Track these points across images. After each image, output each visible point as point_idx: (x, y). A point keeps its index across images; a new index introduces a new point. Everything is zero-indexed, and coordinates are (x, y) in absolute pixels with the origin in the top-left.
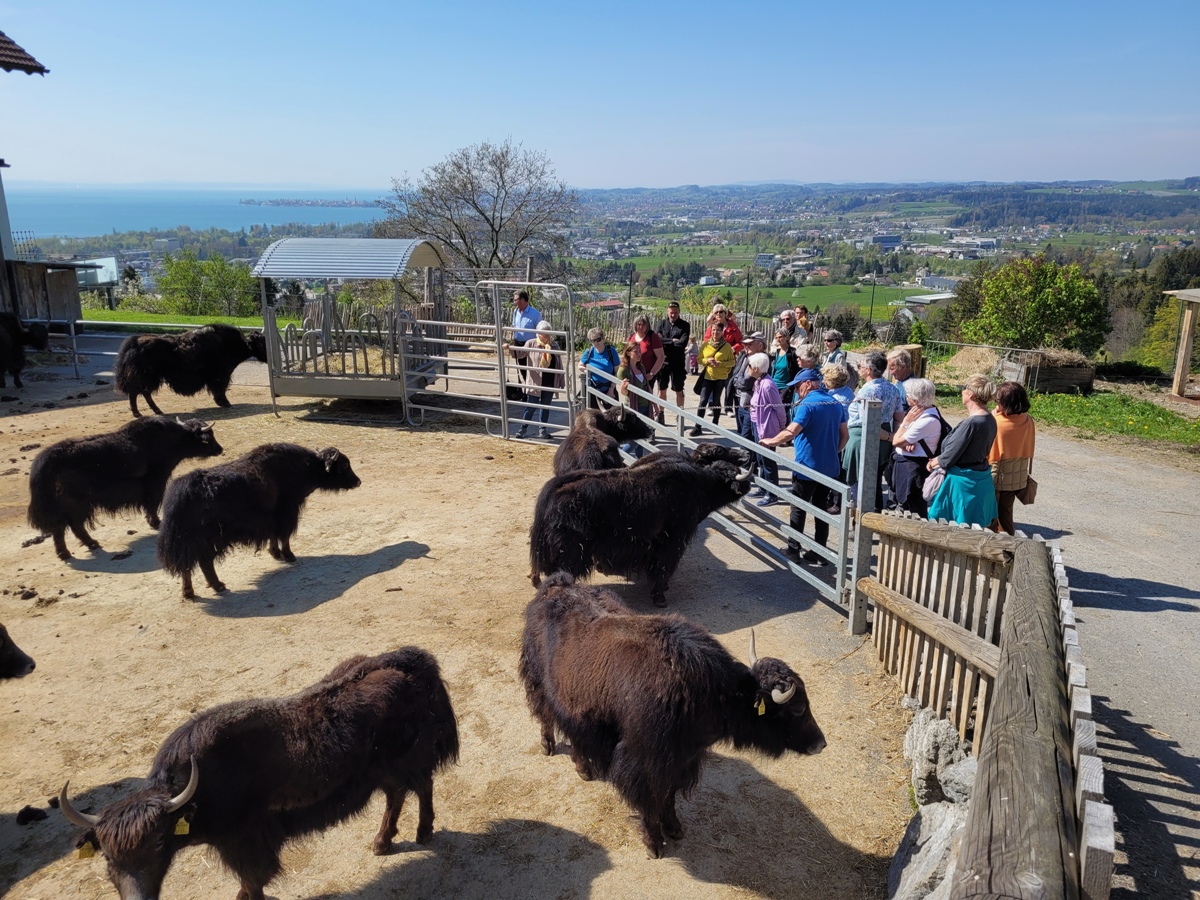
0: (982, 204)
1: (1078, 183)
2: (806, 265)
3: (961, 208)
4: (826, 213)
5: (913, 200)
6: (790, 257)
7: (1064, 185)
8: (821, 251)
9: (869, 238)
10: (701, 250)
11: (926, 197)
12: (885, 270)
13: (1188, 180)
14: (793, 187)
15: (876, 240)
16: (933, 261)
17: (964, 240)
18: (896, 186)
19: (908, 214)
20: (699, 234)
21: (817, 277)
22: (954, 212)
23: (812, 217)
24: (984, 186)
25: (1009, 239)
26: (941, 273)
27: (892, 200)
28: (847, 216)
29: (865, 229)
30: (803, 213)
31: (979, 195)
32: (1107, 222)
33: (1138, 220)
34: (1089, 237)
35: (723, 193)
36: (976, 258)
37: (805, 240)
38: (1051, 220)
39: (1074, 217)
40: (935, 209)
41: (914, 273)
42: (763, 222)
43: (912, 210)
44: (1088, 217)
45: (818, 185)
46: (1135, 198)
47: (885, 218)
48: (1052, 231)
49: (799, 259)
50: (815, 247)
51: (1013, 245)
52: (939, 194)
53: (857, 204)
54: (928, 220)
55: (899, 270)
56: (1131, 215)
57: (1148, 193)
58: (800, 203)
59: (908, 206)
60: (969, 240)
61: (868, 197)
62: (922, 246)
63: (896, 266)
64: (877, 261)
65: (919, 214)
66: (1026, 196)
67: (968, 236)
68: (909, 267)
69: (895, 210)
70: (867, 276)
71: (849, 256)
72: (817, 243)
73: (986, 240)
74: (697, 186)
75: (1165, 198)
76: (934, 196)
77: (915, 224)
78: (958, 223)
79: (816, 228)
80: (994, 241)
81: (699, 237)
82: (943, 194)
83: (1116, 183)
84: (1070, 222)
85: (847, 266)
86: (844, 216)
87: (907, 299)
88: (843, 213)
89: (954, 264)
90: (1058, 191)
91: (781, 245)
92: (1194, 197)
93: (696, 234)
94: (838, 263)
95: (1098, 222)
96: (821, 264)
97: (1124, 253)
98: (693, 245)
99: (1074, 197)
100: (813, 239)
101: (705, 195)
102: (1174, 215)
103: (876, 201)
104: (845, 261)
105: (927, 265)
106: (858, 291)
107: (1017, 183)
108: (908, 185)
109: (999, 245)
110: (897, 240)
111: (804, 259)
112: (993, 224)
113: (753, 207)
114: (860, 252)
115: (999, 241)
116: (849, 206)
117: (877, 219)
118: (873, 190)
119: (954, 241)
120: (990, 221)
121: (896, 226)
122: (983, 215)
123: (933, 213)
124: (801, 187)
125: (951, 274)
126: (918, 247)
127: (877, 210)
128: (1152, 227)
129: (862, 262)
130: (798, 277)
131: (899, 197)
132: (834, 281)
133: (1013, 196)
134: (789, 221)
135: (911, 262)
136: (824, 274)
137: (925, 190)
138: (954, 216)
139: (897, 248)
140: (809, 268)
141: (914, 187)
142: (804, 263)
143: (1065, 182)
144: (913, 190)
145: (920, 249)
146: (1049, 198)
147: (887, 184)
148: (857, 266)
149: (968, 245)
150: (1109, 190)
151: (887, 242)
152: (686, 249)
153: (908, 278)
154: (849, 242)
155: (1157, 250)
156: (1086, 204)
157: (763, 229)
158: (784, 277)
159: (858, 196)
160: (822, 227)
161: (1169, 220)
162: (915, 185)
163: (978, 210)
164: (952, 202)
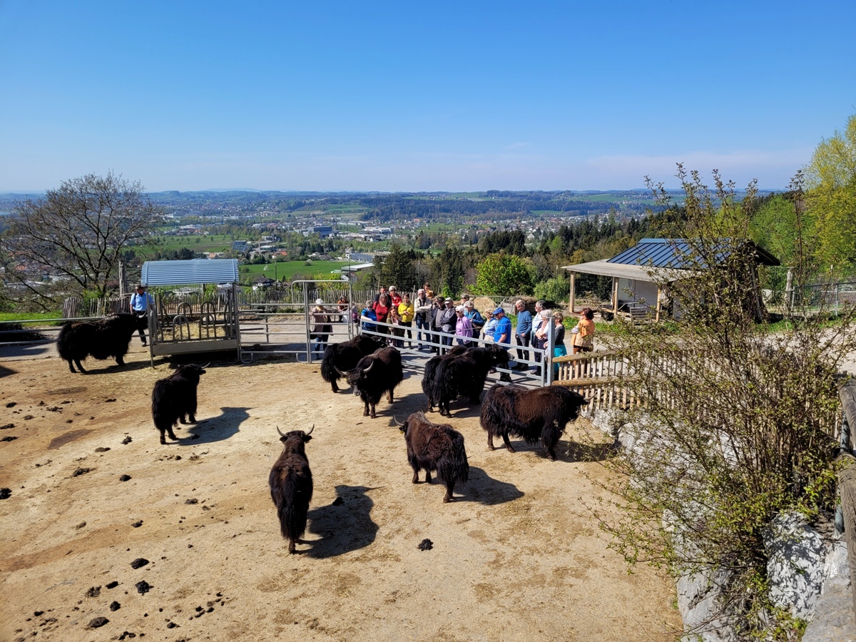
0: (379, 206)
1: (432, 193)
2: (270, 248)
3: (366, 208)
4: (279, 211)
5: (336, 203)
6: (258, 242)
7: (424, 194)
8: (279, 238)
9: (311, 229)
10: (188, 239)
11: (344, 201)
12: (325, 250)
13: (488, 192)
14: (253, 193)
15: (316, 230)
16: (354, 242)
17: (372, 229)
18: (323, 193)
19: (334, 212)
20: (185, 227)
21: (280, 256)
22: (362, 211)
23: (269, 214)
24: (378, 194)
25: (398, 228)
26: (361, 251)
27: (322, 203)
28: (294, 213)
29: (307, 222)
30: (262, 211)
31: (376, 200)
32: (450, 217)
33: (466, 215)
34: (442, 225)
35: (200, 197)
36: (380, 240)
37: (267, 230)
38: (420, 216)
39: (432, 214)
40: (351, 209)
41: (344, 251)
42: (233, 218)
43: (336, 209)
44: (440, 214)
45: (270, 192)
46: (463, 202)
47: (319, 215)
48: (421, 223)
49: (265, 244)
50: (275, 236)
51: (401, 232)
52: (352, 199)
53: (299, 205)
54: (347, 216)
55: (334, 250)
56: (463, 213)
57: (469, 199)
58: (260, 205)
59: (333, 207)
60: (374, 229)
61: (306, 201)
62: (346, 234)
63: (332, 247)
64: (319, 244)
65: (341, 212)
66: (404, 200)
67: (373, 226)
68: (341, 248)
69: (325, 210)
70: (314, 254)
71: (300, 241)
72: (275, 232)
73: (384, 229)
74: (177, 192)
75: (479, 202)
76: (349, 201)
77: (339, 219)
78: (366, 218)
79: (273, 222)
80: (389, 229)
81: (185, 229)
82: (354, 199)
83: (452, 194)
84: (431, 217)
85: (300, 248)
86: (291, 214)
87: (343, 268)
88: (291, 212)
89: (368, 245)
90: (421, 198)
91: (250, 235)
92: (493, 202)
93: (182, 227)
94: (293, 246)
95: (446, 217)
96: (281, 247)
97: (462, 235)
98: (181, 236)
99: (431, 202)
100: (273, 230)
101: (185, 199)
102: (484, 212)
103: (312, 204)
104: (298, 244)
105: (352, 246)
106: (309, 265)
107: (397, 193)
108: (331, 193)
109: (392, 231)
110: (330, 229)
111: (269, 244)
112: (387, 219)
113: (224, 207)
114: (306, 238)
115: (392, 229)
116: (294, 207)
117: (314, 216)
118: (309, 196)
119: (366, 230)
120: (385, 216)
121: (327, 221)
122: (380, 213)
123: (349, 212)
124: (258, 193)
125: (367, 251)
126: (344, 234)
127: (313, 210)
128: (474, 220)
129: (309, 245)
130: (266, 256)
131: (327, 201)
132: (292, 259)
133: (396, 201)
134: (253, 217)
135: (341, 244)
136: (284, 254)
137: (342, 196)
138: (363, 214)
139: (331, 235)
140: (273, 250)
141: (335, 194)
142: (269, 247)
143: (424, 193)
144: (335, 197)
145: (345, 236)
146: (417, 202)
147: (317, 193)
148: (306, 248)
149: (374, 232)
150: (448, 198)
151: (323, 231)
152: (176, 238)
153: (341, 254)
154: (298, 231)
155: (479, 233)
156: (438, 206)
157: (234, 223)
158: (255, 257)
159: (299, 200)
160: (277, 222)
161: (482, 215)
162: (336, 193)
163: (377, 210)
164: (360, 204)
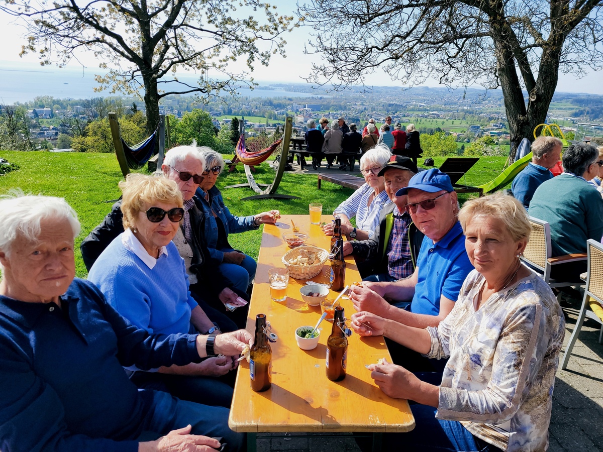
0: (590, 105)
2: (497, 133)
3: (577, 107)
6: (488, 128)
8: (504, 126)
10: (436, 121)
11: (557, 100)
20: (433, 113)
22: (573, 109)
23: (492, 107)
31: (588, 100)
35: (442, 92)
37: (493, 119)
40: (562, 107)
42: (465, 108)
52: (564, 98)
65: (553, 108)
72: (500, 121)
76: (561, 99)
77: (552, 114)
78: (576, 115)
79: (496, 113)
82: (566, 99)
93: (431, 113)
98: (431, 118)
101: (432, 92)
111: (495, 130)
112: (596, 117)
113: (459, 100)
120: (594, 115)
122: (590, 111)
123: (561, 109)
138: (574, 111)
152: (428, 120)
157: (467, 112)
160: (499, 113)
163: (587, 109)
164: (572, 103)
